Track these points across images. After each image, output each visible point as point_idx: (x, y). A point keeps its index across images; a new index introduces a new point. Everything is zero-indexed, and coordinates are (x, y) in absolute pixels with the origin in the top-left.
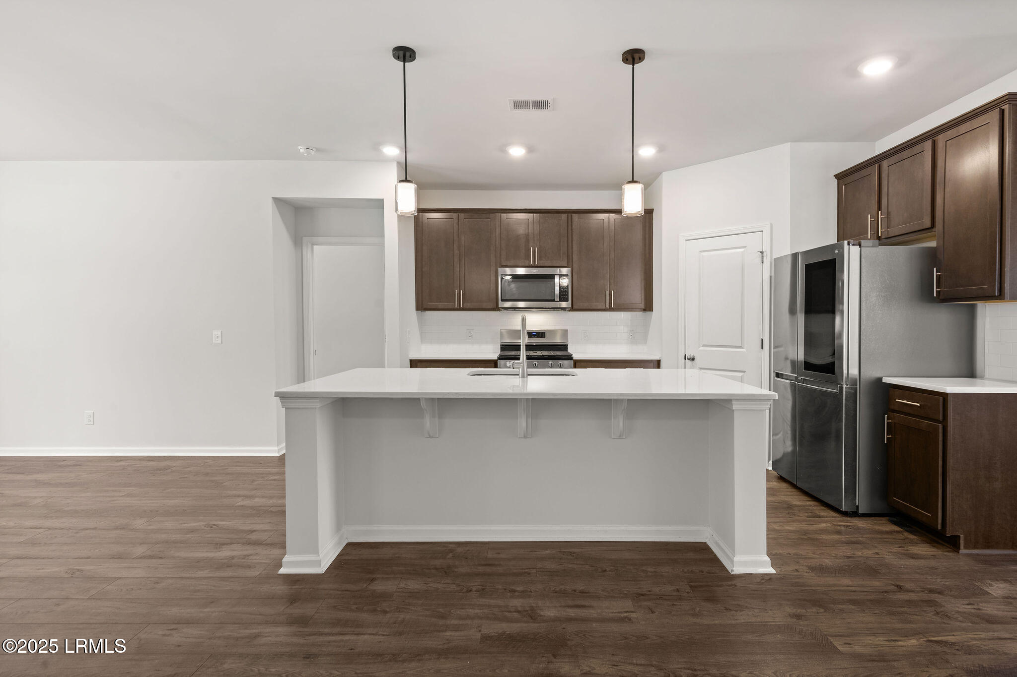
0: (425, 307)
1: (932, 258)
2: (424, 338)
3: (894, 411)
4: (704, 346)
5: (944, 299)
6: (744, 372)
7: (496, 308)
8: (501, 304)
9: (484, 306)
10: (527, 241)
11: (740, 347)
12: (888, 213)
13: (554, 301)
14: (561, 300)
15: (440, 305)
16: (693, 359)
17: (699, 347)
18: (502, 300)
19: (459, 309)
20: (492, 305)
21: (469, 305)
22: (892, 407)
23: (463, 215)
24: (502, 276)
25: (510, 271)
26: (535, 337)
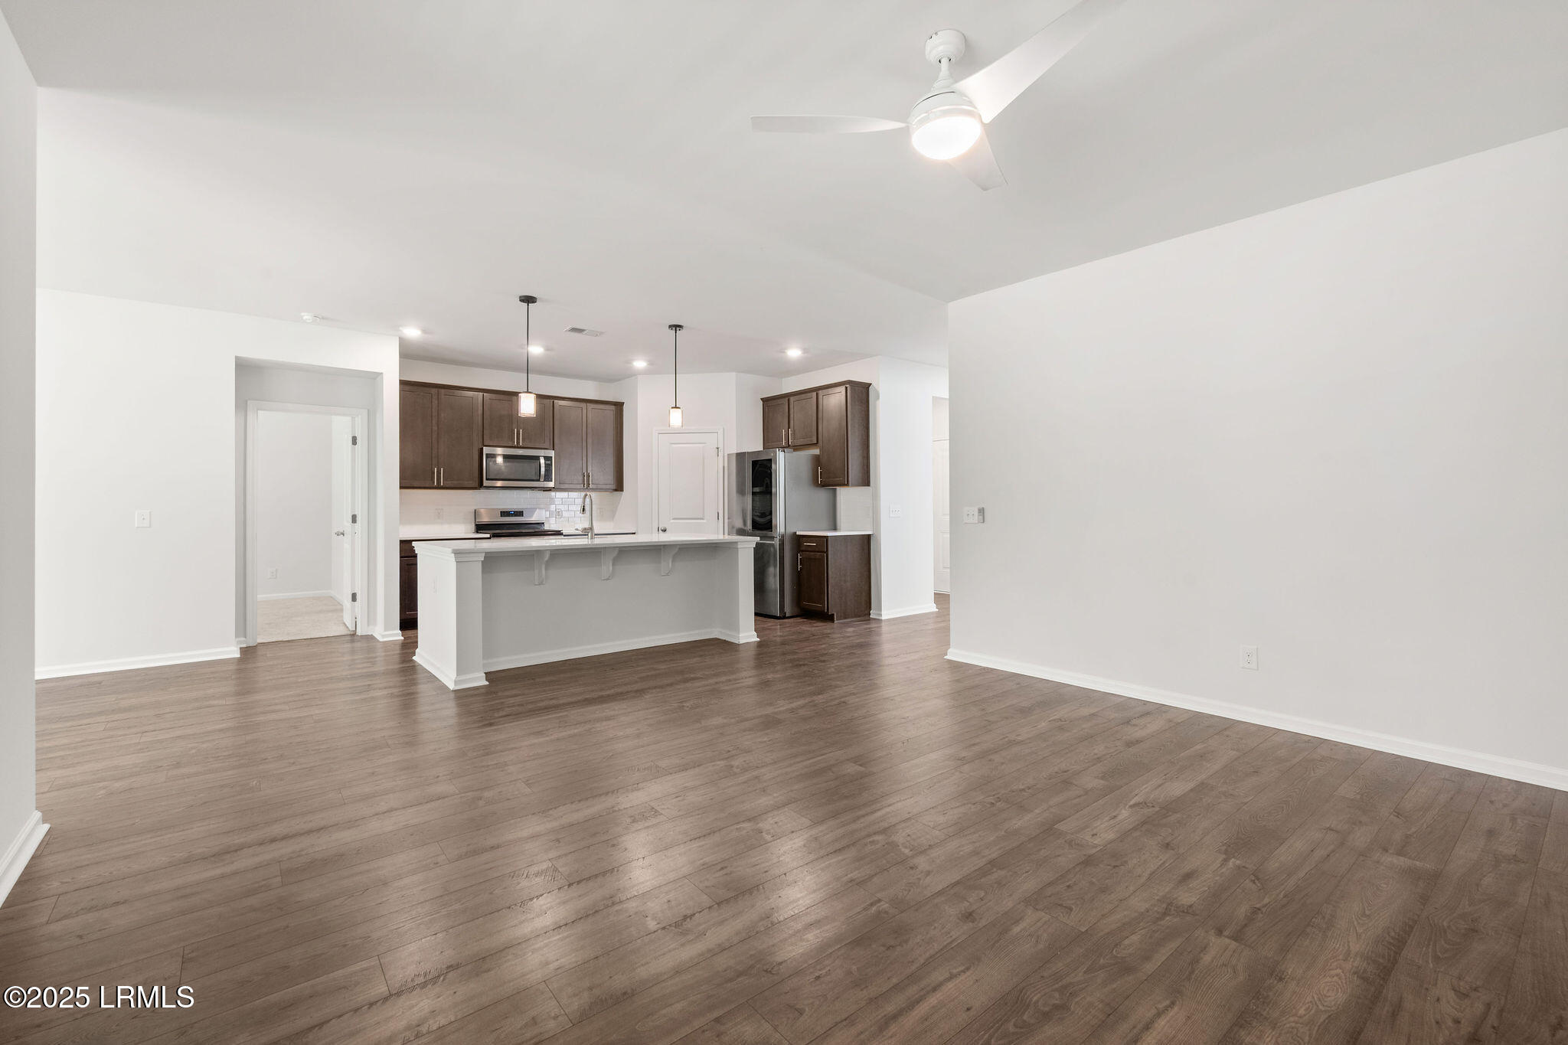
0: (408, 485)
1: (817, 461)
3: (803, 551)
4: (673, 519)
5: (824, 485)
7: (480, 487)
8: (486, 483)
9: (466, 484)
10: (512, 423)
11: (703, 519)
12: (794, 431)
13: (539, 480)
14: (544, 480)
16: (665, 530)
18: (487, 479)
19: (439, 487)
21: (449, 483)
22: (802, 549)
23: (443, 391)
24: (489, 456)
25: (494, 450)
26: (512, 515)
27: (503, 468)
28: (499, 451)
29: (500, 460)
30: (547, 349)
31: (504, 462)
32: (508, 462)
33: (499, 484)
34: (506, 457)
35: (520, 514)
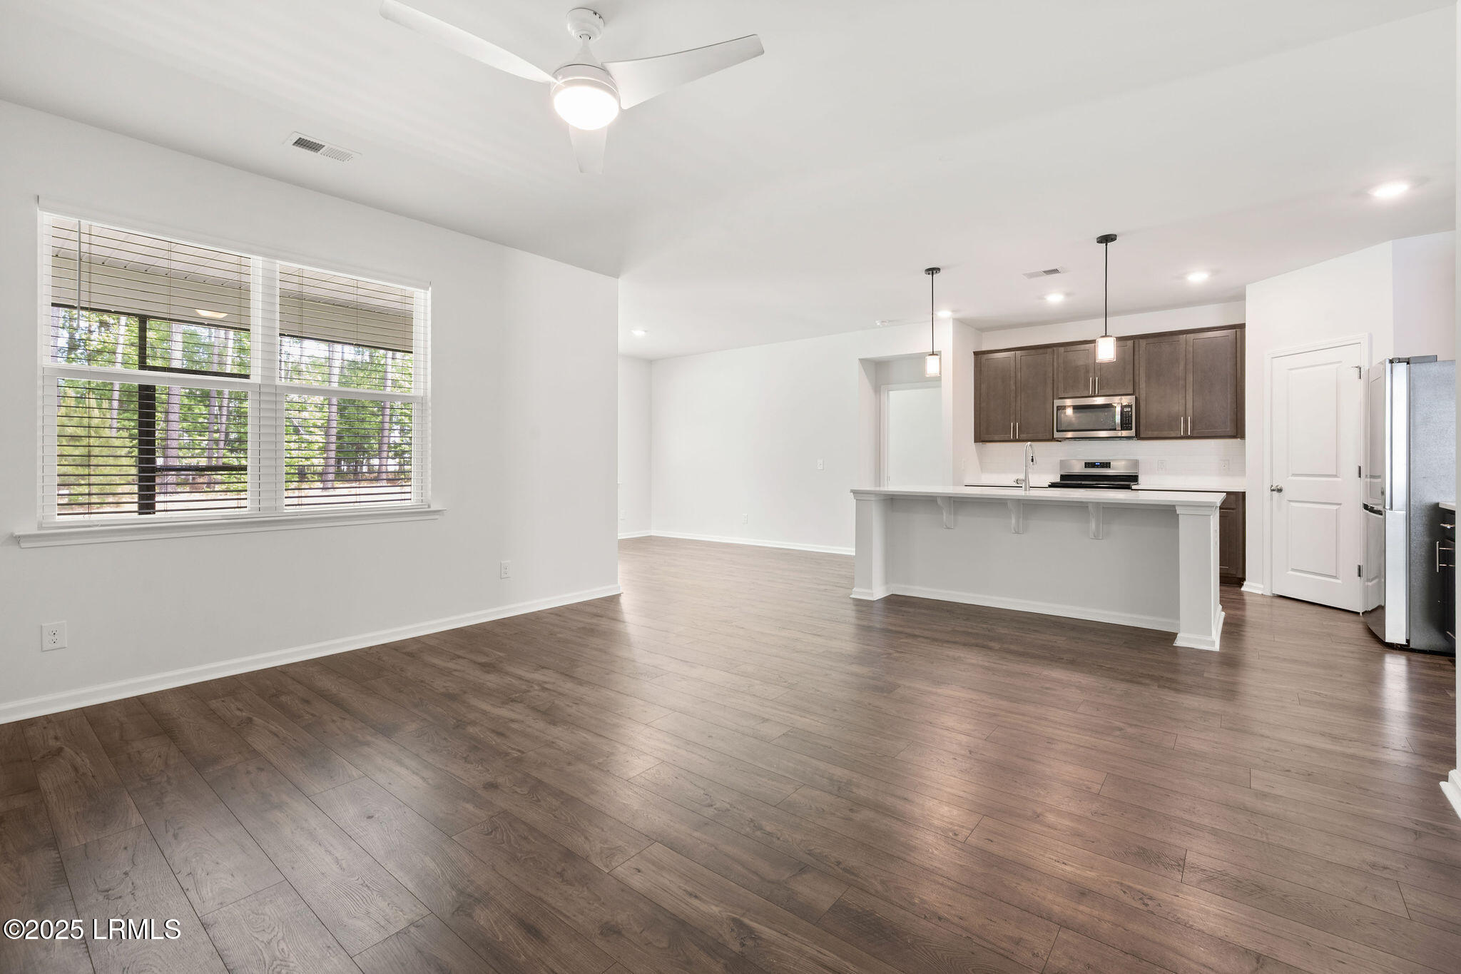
0: (982, 439)
2: (983, 468)
4: (1294, 475)
6: (1340, 504)
7: (1053, 439)
8: (1057, 435)
9: (1040, 437)
10: (1087, 372)
11: (1336, 476)
13: (1115, 430)
14: (1123, 429)
15: (996, 438)
16: (1280, 490)
17: (1288, 477)
18: (1057, 431)
20: (1049, 437)
21: (1024, 436)
23: (1019, 352)
24: (1059, 408)
25: (1064, 402)
26: (1098, 466)
27: (1074, 419)
28: (1069, 402)
29: (1069, 412)
30: (1068, 294)
31: (1074, 412)
32: (1080, 412)
33: (1070, 435)
34: (1076, 408)
35: (1107, 465)
